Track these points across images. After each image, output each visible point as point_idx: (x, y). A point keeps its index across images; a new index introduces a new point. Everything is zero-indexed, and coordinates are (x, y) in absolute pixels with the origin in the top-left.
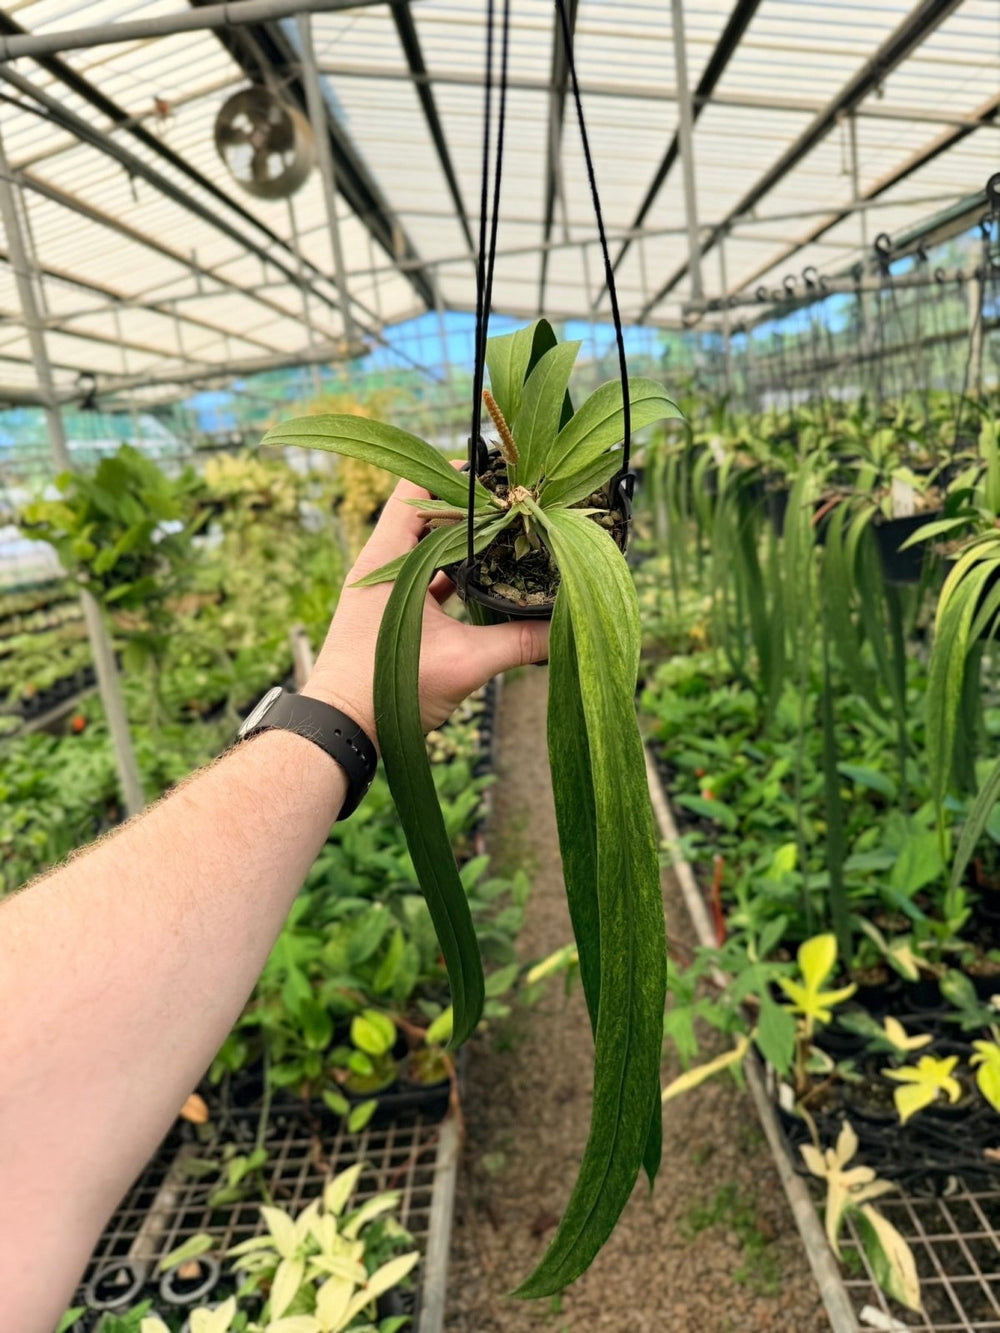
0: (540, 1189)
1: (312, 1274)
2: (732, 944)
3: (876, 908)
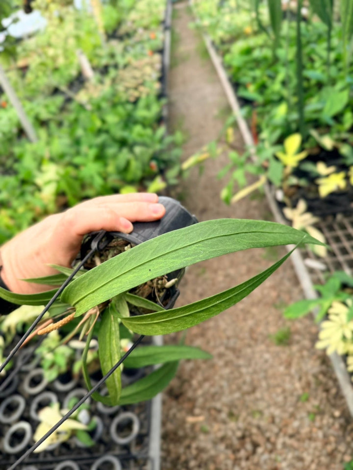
2: (260, 145)
3: (317, 124)
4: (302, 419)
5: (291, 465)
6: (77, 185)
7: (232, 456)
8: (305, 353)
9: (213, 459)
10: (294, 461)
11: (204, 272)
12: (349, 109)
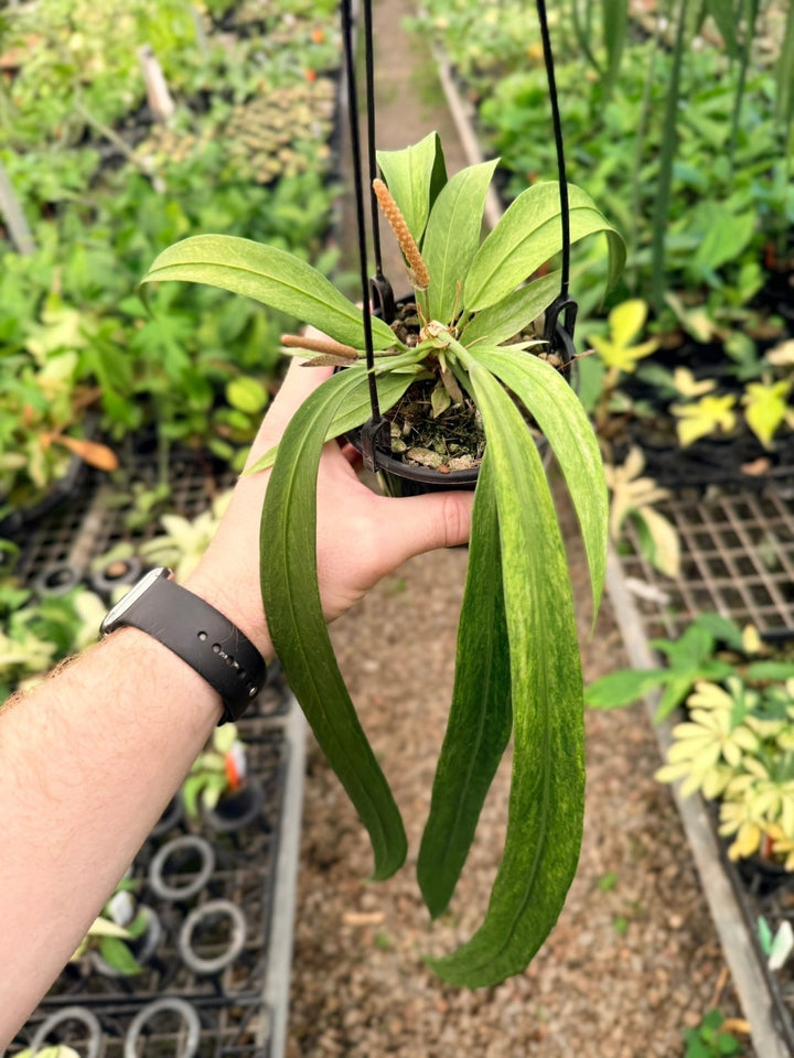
3: (679, 281)
4: (598, 928)
5: (570, 1030)
6: (125, 363)
7: (442, 1005)
8: (615, 785)
9: (399, 1009)
10: (576, 1021)
11: (402, 589)
12: (752, 256)
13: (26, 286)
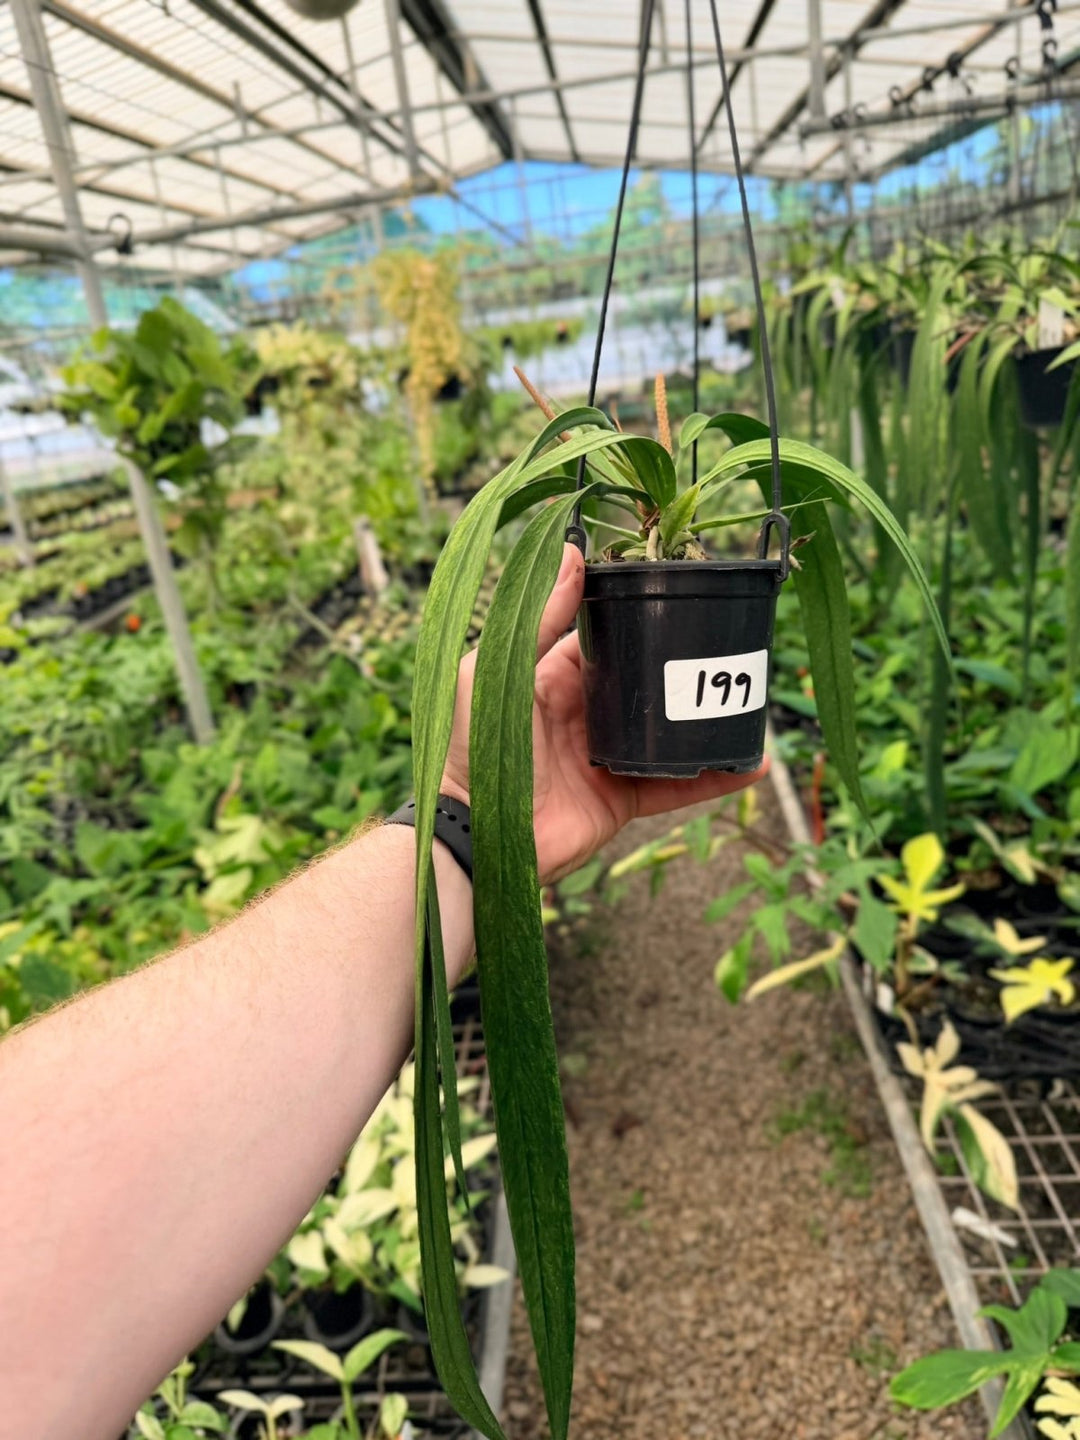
0: (622, 1089)
1: (389, 1153)
2: (834, 843)
3: (992, 808)
11: (641, 1208)
13: (200, 781)
